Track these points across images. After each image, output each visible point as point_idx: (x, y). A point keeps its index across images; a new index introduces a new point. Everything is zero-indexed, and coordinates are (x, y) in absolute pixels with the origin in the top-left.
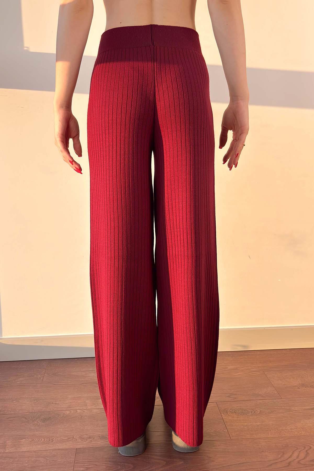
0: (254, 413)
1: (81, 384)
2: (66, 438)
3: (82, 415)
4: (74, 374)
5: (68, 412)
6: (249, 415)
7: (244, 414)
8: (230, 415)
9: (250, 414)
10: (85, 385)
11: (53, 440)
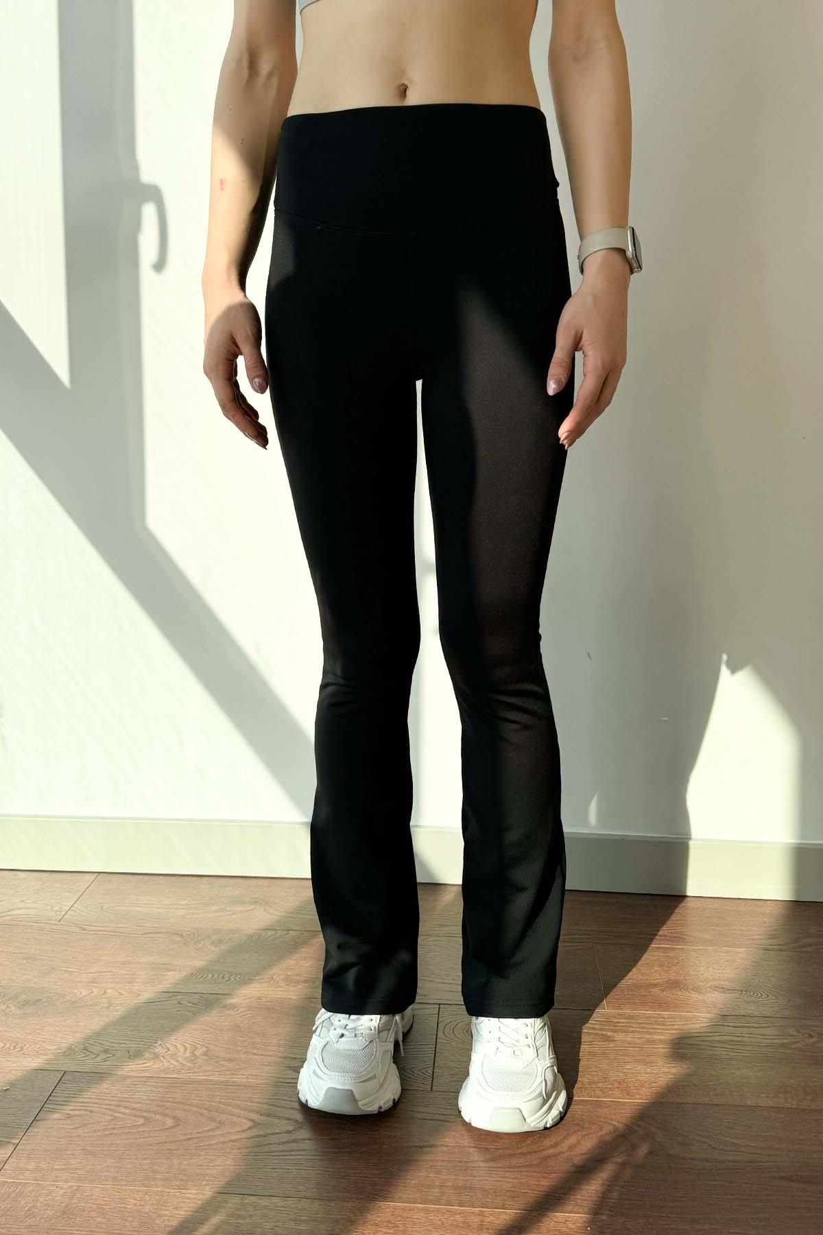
1: (146, 934)
2: (55, 1047)
3: (112, 1002)
5: (84, 993)
10: (151, 936)
11: (25, 1048)
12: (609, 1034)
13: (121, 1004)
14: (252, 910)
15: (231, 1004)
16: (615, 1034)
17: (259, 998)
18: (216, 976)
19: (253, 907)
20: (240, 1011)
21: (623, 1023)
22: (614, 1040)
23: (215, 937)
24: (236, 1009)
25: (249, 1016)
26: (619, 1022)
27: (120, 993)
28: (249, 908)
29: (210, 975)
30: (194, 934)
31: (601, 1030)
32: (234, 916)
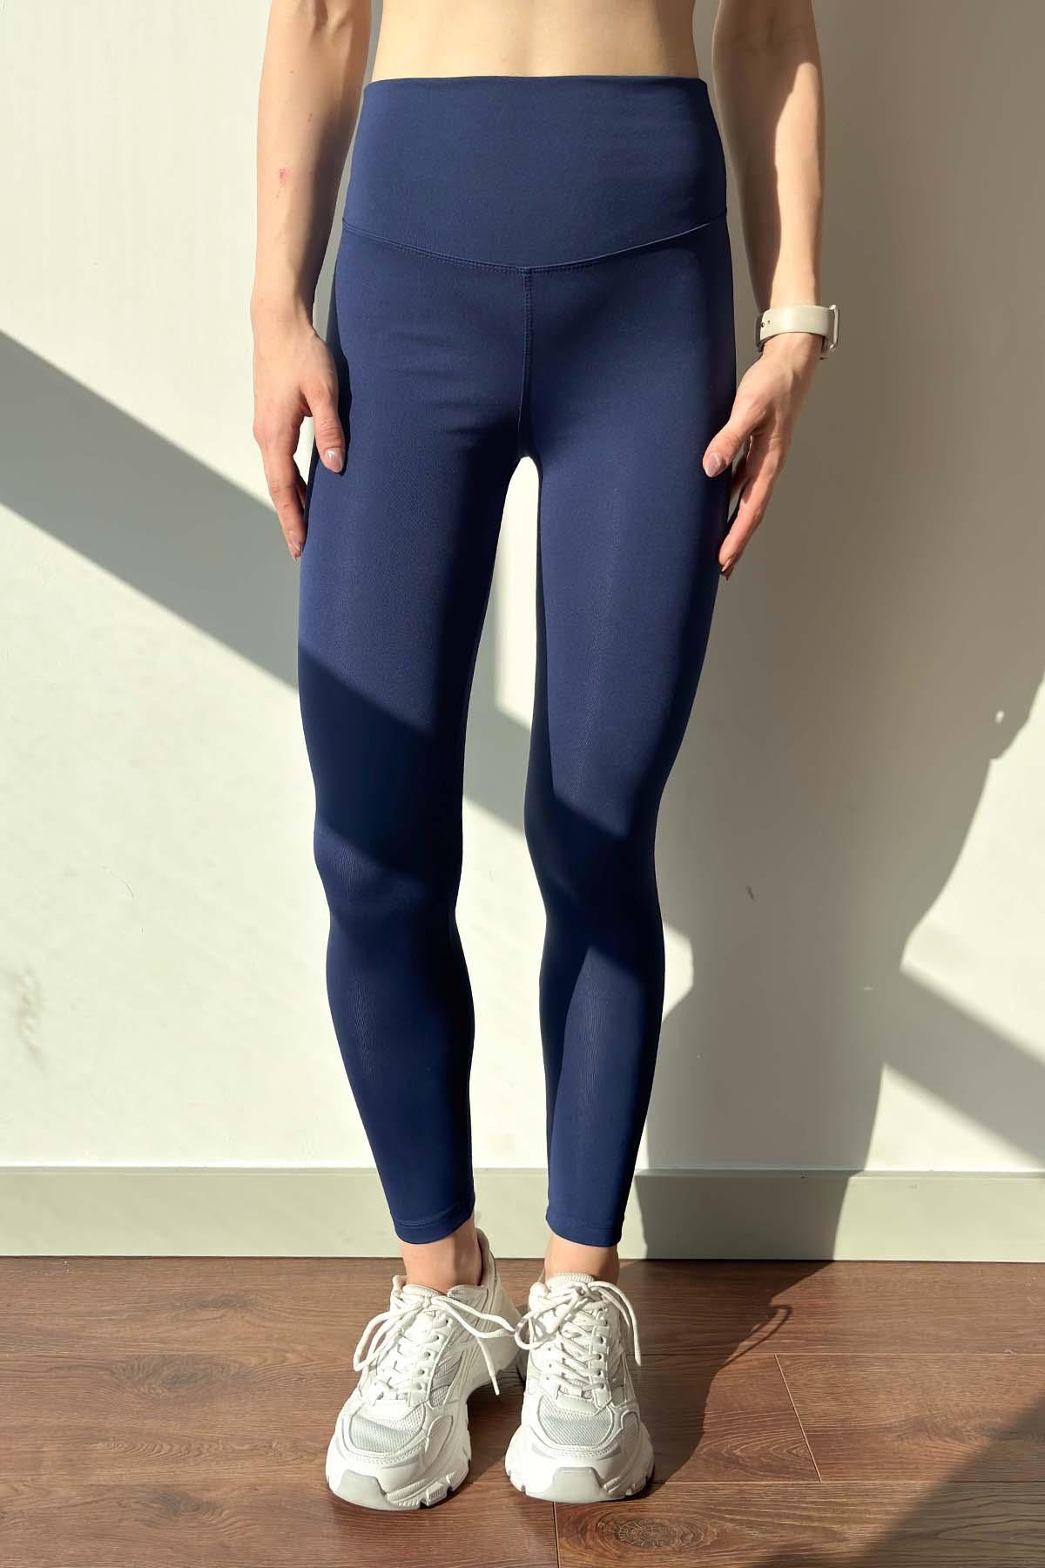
0: (693, 1540)
3: (6, 1509)
4: (36, 1323)
6: (669, 1548)
7: (649, 1545)
8: (591, 1543)
9: (673, 1545)
10: (62, 1373)
12: (836, 1527)
13: (21, 1512)
14: (220, 1317)
15: (209, 1503)
16: (846, 1527)
17: (254, 1488)
18: (176, 1447)
19: (220, 1313)
20: (226, 1512)
21: (853, 1505)
22: (845, 1540)
23: (166, 1372)
24: (220, 1510)
25: (240, 1524)
26: (847, 1505)
27: (16, 1490)
28: (215, 1316)
29: (166, 1447)
30: (132, 1369)
31: (821, 1519)
32: (193, 1330)
